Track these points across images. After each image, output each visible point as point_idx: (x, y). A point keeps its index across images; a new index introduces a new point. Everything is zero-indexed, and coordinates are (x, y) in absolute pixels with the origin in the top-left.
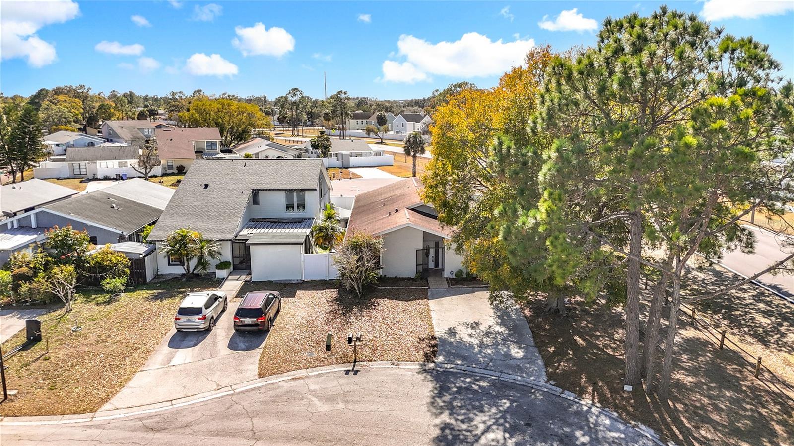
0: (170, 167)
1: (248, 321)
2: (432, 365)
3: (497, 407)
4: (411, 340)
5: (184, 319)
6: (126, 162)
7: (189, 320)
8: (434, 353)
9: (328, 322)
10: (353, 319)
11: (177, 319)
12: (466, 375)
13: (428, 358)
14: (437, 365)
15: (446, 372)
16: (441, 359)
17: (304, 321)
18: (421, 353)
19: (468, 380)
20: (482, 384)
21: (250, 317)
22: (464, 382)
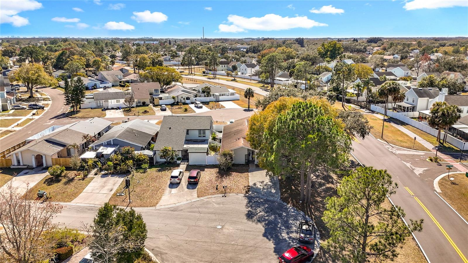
0: (139, 102)
1: (192, 180)
2: (248, 195)
3: (264, 206)
4: (242, 187)
5: (173, 179)
6: (119, 100)
7: (174, 180)
8: (249, 191)
9: (216, 180)
10: (224, 179)
11: (170, 179)
12: (257, 198)
13: (247, 192)
14: (249, 194)
15: (252, 197)
16: (250, 193)
17: (208, 180)
18: (245, 191)
19: (258, 199)
20: (261, 200)
21: (193, 179)
22: (256, 200)
